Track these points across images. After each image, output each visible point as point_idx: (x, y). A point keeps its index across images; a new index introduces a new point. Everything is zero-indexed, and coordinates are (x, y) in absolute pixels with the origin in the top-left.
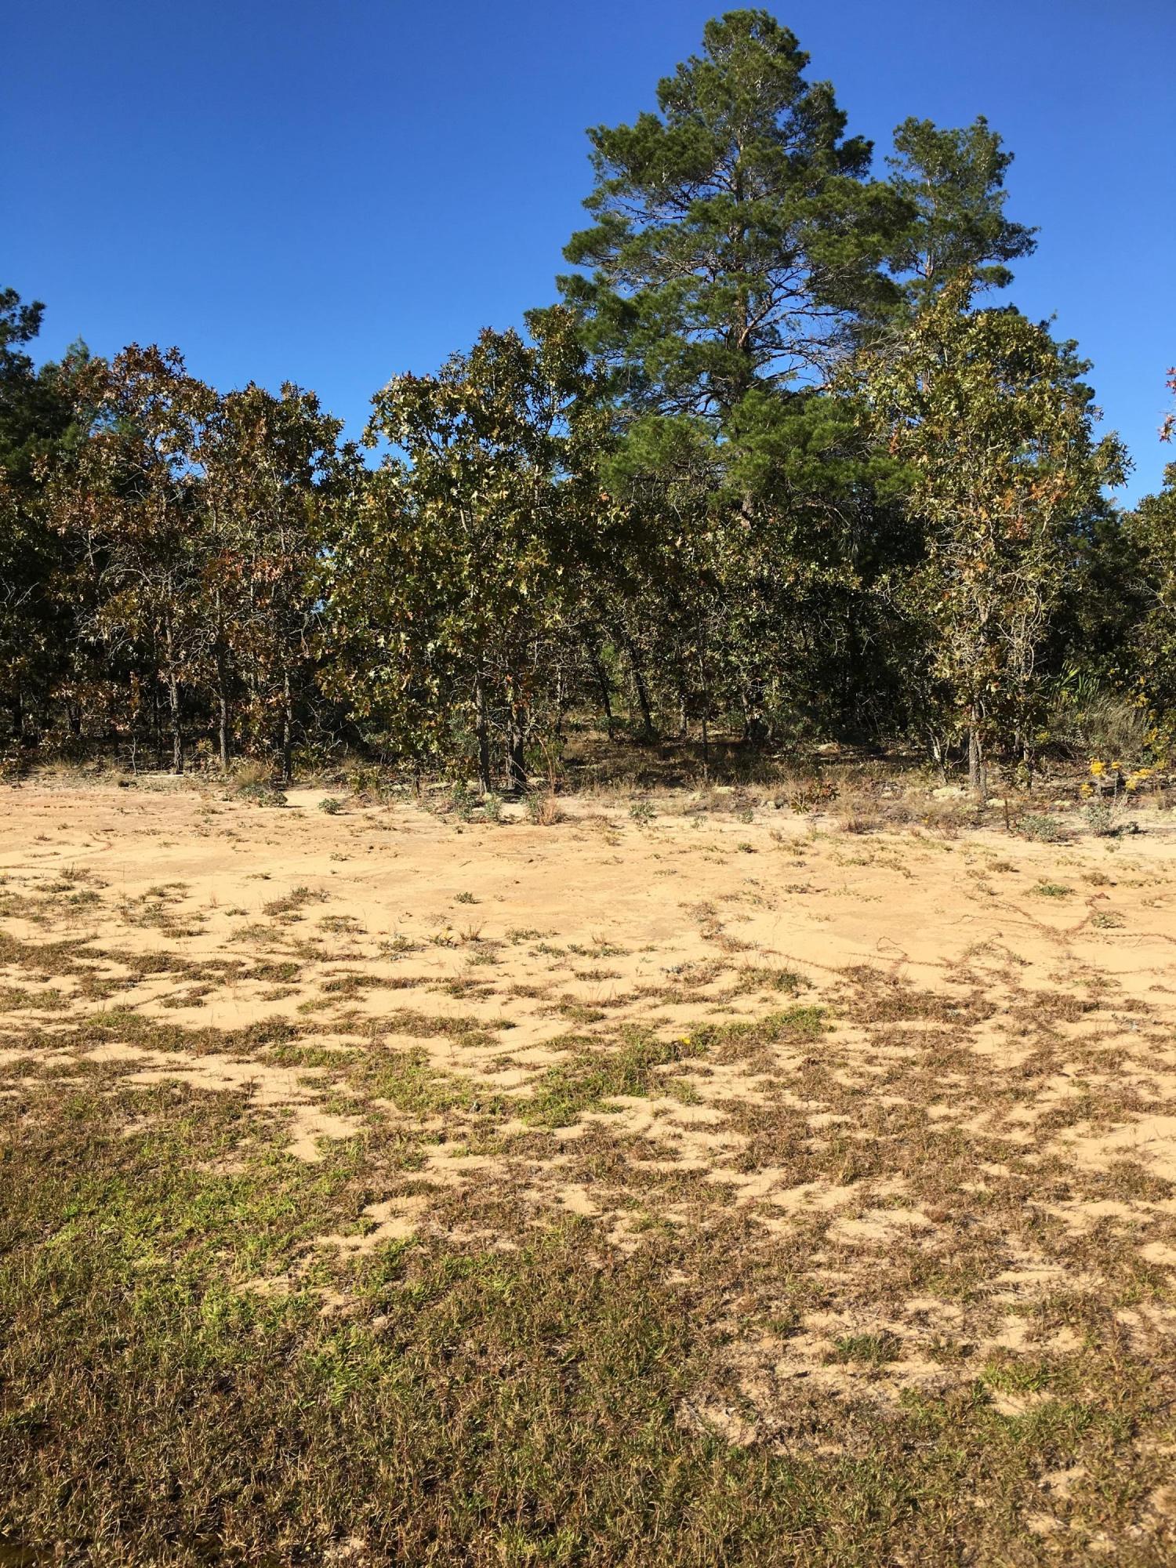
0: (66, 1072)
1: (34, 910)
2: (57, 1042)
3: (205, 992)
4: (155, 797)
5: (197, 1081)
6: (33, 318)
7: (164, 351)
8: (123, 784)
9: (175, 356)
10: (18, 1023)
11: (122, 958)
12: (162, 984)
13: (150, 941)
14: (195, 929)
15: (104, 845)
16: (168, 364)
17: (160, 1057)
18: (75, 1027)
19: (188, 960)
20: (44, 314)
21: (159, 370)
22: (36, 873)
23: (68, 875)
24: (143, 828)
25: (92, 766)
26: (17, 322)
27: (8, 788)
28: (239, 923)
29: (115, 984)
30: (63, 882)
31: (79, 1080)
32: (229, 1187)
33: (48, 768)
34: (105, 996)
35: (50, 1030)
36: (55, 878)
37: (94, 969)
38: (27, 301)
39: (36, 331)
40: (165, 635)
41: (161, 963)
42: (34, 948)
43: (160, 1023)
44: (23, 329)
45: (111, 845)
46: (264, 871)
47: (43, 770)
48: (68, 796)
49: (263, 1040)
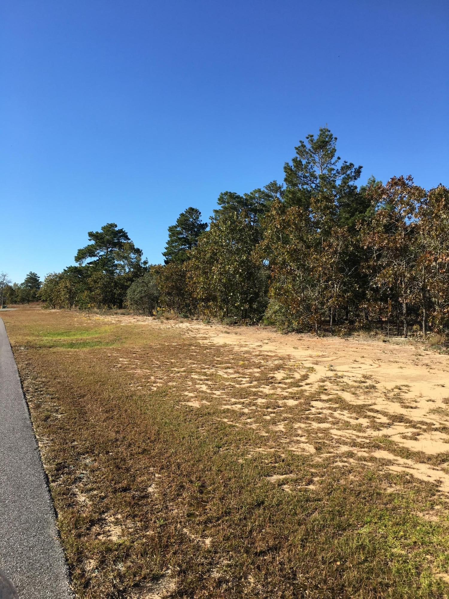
0: (365, 459)
1: (353, 389)
2: (362, 446)
3: (419, 435)
4: (397, 347)
5: (417, 475)
6: (358, 172)
7: (405, 177)
8: (384, 341)
9: (410, 178)
10: (348, 435)
11: (385, 414)
12: (400, 428)
13: (395, 408)
14: (414, 406)
15: (377, 366)
16: (407, 182)
17: (401, 461)
18: (368, 441)
19: (411, 419)
20: (362, 170)
21: (404, 184)
22: (354, 375)
23: (364, 377)
24: (392, 360)
25: (372, 333)
26: (353, 174)
27: (344, 340)
28: (432, 406)
29: (383, 425)
30: (363, 379)
31: (370, 464)
32: (431, 527)
33: (357, 333)
34: (379, 430)
35: (359, 440)
36: (360, 378)
37: (374, 417)
38: (356, 166)
39: (359, 176)
40: (402, 284)
41: (400, 419)
42: (353, 405)
43: (401, 445)
44: (355, 176)
45: (380, 366)
46: (442, 383)
47: (356, 334)
48: (364, 345)
49: (444, 461)
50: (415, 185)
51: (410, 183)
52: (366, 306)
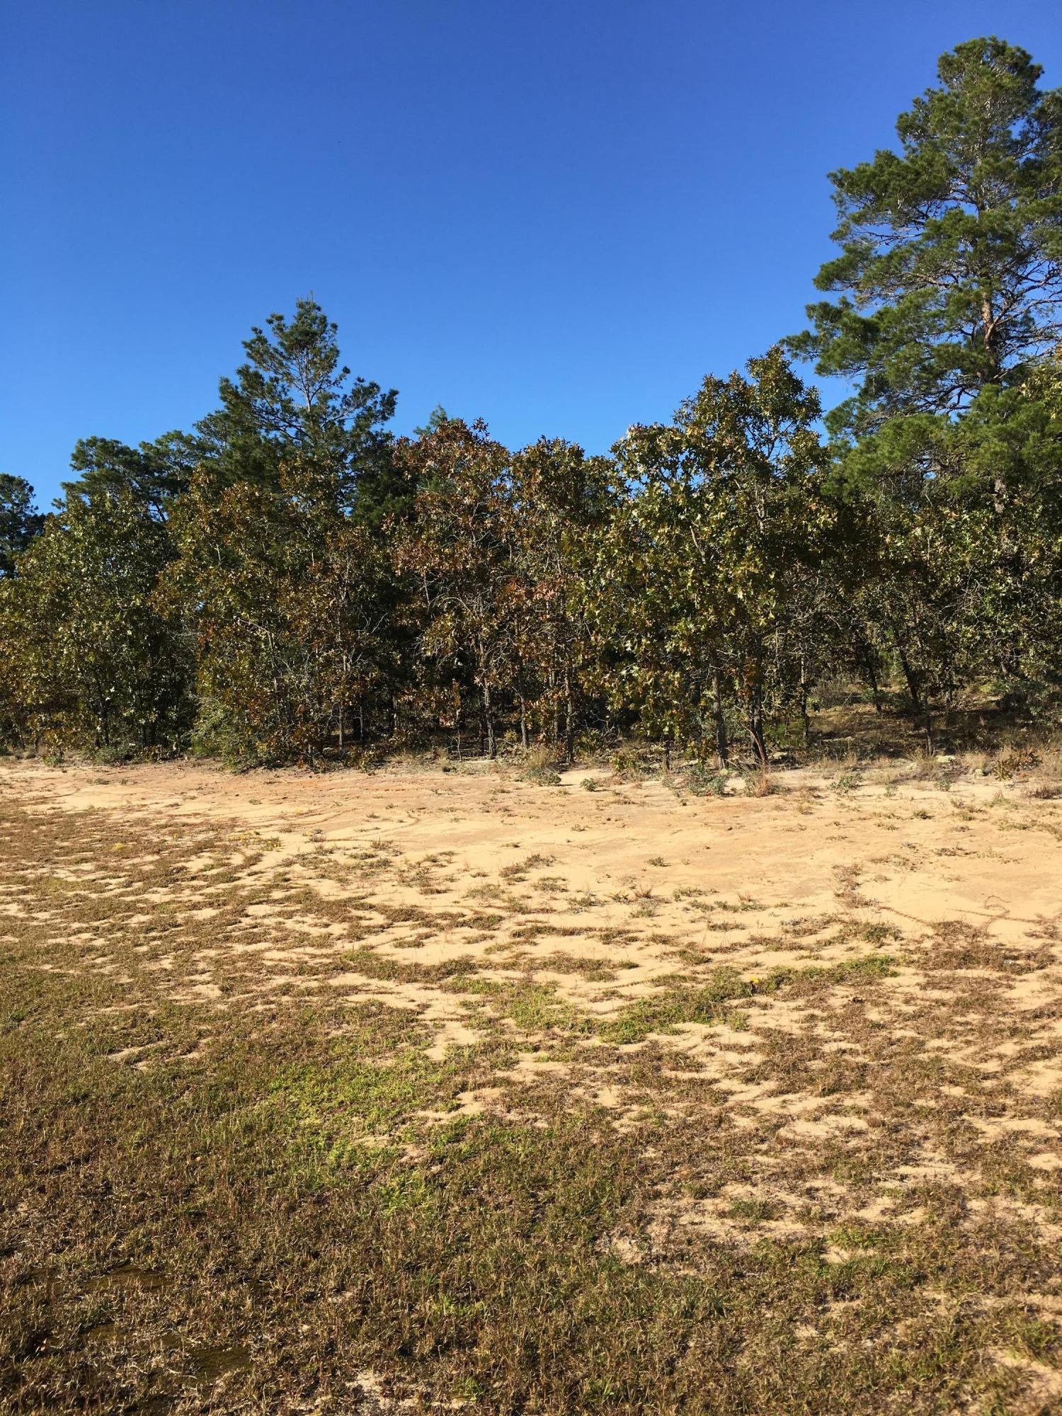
0: (310, 992)
1: (342, 874)
2: (314, 971)
3: (427, 936)
4: (467, 779)
5: (391, 1001)
6: (390, 403)
8: (446, 770)
10: (294, 957)
11: (383, 910)
12: (404, 931)
13: (410, 897)
14: (442, 888)
15: (413, 821)
16: (474, 432)
17: (375, 983)
18: (328, 961)
19: (426, 911)
20: (398, 398)
21: (468, 437)
22: (356, 844)
23: (377, 846)
24: (444, 807)
25: (429, 755)
26: (379, 407)
27: (366, 775)
28: (478, 883)
29: (370, 930)
30: (371, 851)
31: (315, 999)
32: (377, 1075)
33: (398, 758)
34: (359, 939)
35: (311, 963)
36: (366, 847)
37: (361, 918)
38: (385, 390)
39: (392, 412)
40: (478, 647)
41: (408, 914)
42: (328, 902)
43: (385, 959)
44: (383, 412)
45: (418, 820)
46: (515, 842)
47: (394, 759)
48: (405, 781)
49: (449, 973)
50: (489, 439)
51: (481, 435)
52: (411, 698)
